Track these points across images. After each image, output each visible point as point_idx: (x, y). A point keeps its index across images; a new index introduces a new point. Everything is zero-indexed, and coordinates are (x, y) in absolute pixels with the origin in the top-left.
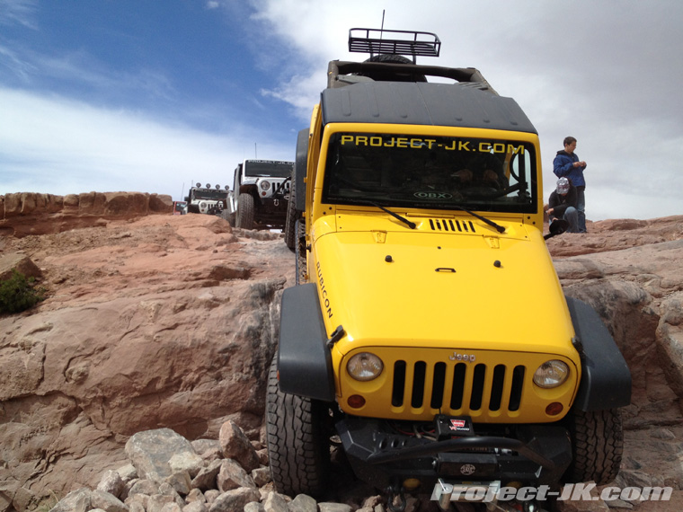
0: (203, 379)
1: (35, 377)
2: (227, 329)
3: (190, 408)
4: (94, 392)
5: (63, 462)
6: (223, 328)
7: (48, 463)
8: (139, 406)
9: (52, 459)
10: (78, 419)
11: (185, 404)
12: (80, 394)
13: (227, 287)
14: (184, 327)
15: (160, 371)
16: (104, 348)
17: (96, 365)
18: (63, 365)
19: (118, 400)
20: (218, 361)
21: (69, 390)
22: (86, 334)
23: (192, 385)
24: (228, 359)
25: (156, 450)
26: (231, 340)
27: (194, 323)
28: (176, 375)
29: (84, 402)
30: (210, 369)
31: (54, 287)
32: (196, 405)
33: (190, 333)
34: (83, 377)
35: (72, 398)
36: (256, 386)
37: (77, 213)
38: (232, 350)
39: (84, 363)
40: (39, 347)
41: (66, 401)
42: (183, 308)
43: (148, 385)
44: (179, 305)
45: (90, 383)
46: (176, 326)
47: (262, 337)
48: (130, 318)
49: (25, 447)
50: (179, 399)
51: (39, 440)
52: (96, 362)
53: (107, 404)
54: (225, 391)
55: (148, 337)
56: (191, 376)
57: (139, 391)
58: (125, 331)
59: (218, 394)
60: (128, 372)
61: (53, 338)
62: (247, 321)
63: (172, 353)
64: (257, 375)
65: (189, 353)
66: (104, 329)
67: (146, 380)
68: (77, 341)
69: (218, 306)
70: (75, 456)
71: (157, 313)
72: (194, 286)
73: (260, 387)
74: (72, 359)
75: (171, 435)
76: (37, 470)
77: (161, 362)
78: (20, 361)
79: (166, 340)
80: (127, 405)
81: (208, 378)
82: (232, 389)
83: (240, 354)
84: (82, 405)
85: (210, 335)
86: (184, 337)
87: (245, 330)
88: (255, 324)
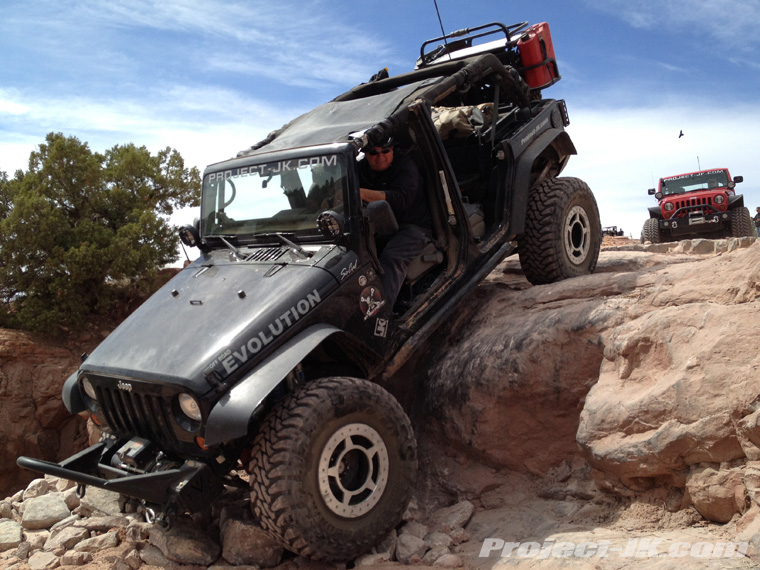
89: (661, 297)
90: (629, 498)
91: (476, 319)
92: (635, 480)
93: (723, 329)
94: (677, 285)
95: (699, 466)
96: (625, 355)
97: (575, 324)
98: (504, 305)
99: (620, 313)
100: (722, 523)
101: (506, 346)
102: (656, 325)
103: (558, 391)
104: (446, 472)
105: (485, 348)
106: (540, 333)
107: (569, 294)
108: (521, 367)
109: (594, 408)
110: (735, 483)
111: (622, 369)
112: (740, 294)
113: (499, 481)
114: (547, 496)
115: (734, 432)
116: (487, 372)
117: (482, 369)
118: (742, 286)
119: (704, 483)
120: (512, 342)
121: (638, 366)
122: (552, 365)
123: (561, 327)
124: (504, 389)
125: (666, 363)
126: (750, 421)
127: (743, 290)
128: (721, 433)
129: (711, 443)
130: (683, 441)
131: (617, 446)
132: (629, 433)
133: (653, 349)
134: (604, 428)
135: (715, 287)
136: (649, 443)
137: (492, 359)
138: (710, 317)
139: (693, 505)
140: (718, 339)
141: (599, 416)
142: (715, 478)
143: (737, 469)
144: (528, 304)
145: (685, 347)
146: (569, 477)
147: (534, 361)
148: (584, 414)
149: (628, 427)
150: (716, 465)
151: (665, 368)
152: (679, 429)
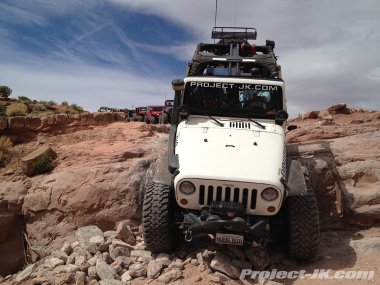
0: (113, 204)
1: (47, 202)
2: (126, 182)
3: (108, 217)
4: (69, 209)
5: (57, 239)
6: (124, 181)
7: (52, 239)
8: (87, 215)
9: (54, 237)
10: (64, 220)
11: (106, 215)
12: (64, 209)
13: (129, 162)
14: (107, 180)
15: (95, 200)
16: (74, 190)
17: (71, 197)
18: (58, 197)
19: (79, 213)
20: (120, 196)
21: (60, 208)
22: (68, 183)
23: (109, 207)
24: (125, 195)
25: (87, 235)
26: (127, 187)
27: (111, 179)
28: (102, 202)
29: (66, 213)
30: (117, 200)
31: (61, 161)
32: (110, 216)
33: (109, 183)
34: (66, 202)
35: (61, 211)
36: (137, 207)
37: (80, 123)
38: (127, 191)
39: (66, 196)
40: (50, 189)
41: (58, 212)
42: (108, 172)
43: (91, 206)
44: (106, 171)
45: (68, 205)
46: (104, 180)
47: (141, 186)
48: (86, 177)
49: (44, 232)
50: (103, 213)
51: (49, 229)
52: (71, 196)
53: (75, 215)
54: (123, 209)
55: (91, 185)
56: (109, 203)
57: (87, 209)
58: (83, 182)
59: (120, 211)
60: (82, 201)
61: (56, 185)
62: (135, 178)
63: (101, 192)
64: (137, 203)
65: (108, 192)
66: (75, 181)
67: (90, 204)
68: (64, 187)
69: (123, 171)
70: (62, 236)
71: (96, 174)
72: (114, 162)
73: (138, 208)
74: (62, 194)
75: (95, 229)
76: (48, 242)
77: (96, 196)
78: (42, 195)
79: (99, 187)
80: (83, 215)
81: (116, 204)
82: (126, 209)
83: (130, 193)
84: (65, 215)
85: (118, 184)
86: (106, 185)
87: (133, 182)
88: (138, 179)
96: (353, 178)
102: (366, 168)
111: (352, 183)
121: (357, 182)
122: (316, 182)
131: (369, 210)
132: (370, 205)
133: (364, 176)
134: (360, 204)
151: (373, 182)
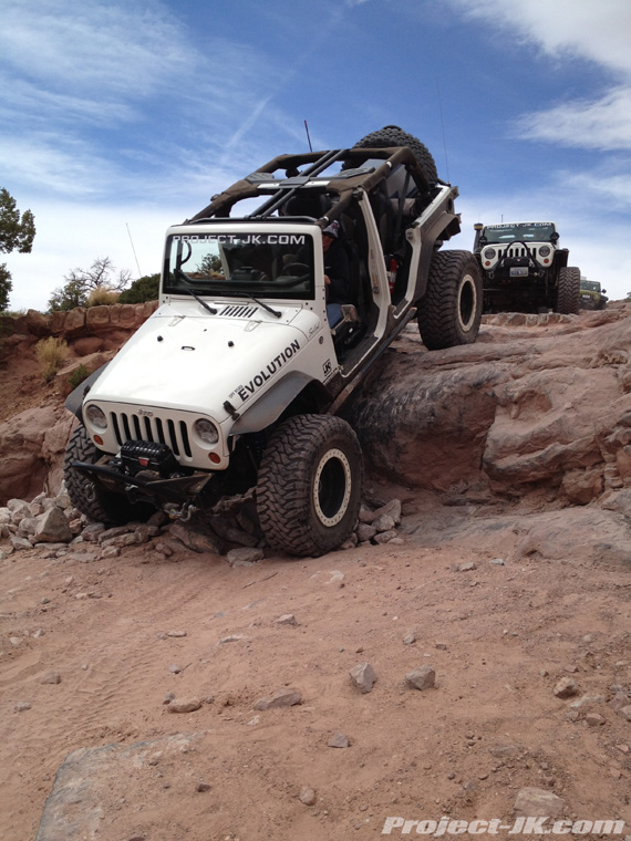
89: (535, 362)
90: (518, 497)
91: (384, 376)
92: (524, 484)
93: (588, 384)
94: (545, 355)
95: (570, 470)
96: (516, 403)
97: (476, 381)
98: (405, 366)
99: (507, 374)
100: (583, 505)
101: (423, 396)
102: (539, 381)
103: (460, 430)
104: (371, 491)
105: (405, 398)
106: (449, 387)
107: (460, 359)
108: (437, 412)
109: (497, 438)
110: (596, 479)
111: (513, 413)
112: (592, 362)
113: (413, 496)
114: (451, 504)
115: (598, 447)
116: (410, 415)
117: (406, 413)
118: (594, 356)
119: (574, 480)
120: (427, 394)
122: (457, 411)
123: (465, 382)
124: (423, 428)
125: (546, 406)
126: (611, 438)
127: (595, 359)
128: (588, 449)
129: (582, 455)
130: (561, 456)
131: (514, 462)
132: (521, 454)
133: (536, 398)
134: (505, 450)
135: (574, 357)
136: (540, 457)
137: (412, 406)
138: (577, 377)
139: (566, 495)
140: (584, 391)
141: (501, 443)
142: (582, 477)
143: (596, 471)
144: (426, 365)
145: (560, 396)
146: (466, 490)
147: (445, 408)
148: (489, 442)
149: (522, 449)
150: (584, 468)
151: (546, 411)
152: (560, 448)
